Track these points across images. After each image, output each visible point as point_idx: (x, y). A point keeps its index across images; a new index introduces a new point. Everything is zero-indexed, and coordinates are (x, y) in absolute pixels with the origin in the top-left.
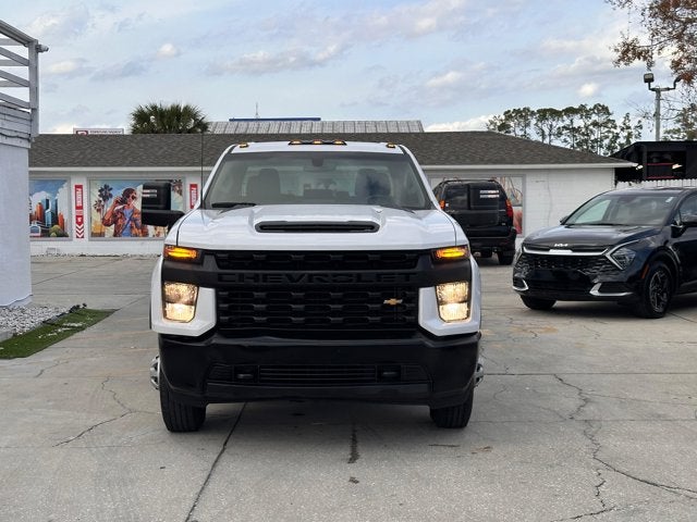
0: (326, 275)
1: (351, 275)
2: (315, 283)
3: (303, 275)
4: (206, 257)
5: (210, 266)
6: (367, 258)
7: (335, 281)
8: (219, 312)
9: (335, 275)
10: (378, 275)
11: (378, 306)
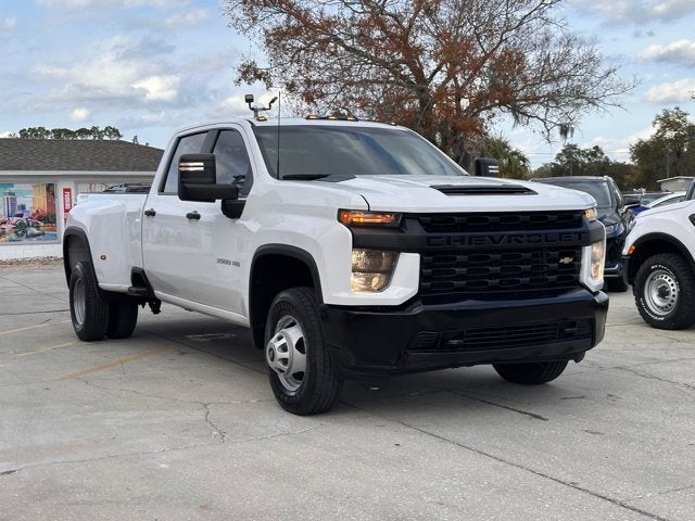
0: (522, 236)
1: (540, 235)
2: (514, 244)
3: (502, 237)
4: (407, 221)
5: (415, 230)
7: (527, 241)
8: (423, 277)
9: (529, 236)
10: (561, 234)
11: (557, 265)
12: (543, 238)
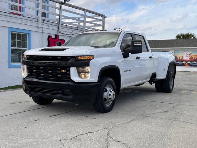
4: (26, 57)
6: (57, 58)
7: (48, 64)
11: (60, 72)
12: (53, 64)
